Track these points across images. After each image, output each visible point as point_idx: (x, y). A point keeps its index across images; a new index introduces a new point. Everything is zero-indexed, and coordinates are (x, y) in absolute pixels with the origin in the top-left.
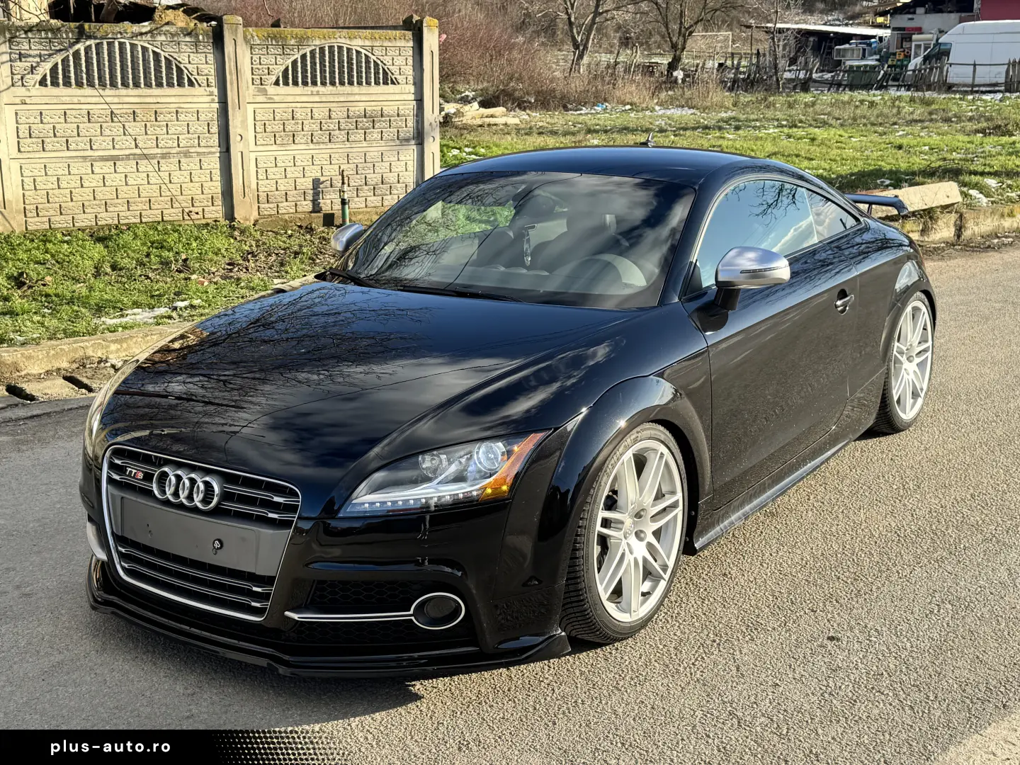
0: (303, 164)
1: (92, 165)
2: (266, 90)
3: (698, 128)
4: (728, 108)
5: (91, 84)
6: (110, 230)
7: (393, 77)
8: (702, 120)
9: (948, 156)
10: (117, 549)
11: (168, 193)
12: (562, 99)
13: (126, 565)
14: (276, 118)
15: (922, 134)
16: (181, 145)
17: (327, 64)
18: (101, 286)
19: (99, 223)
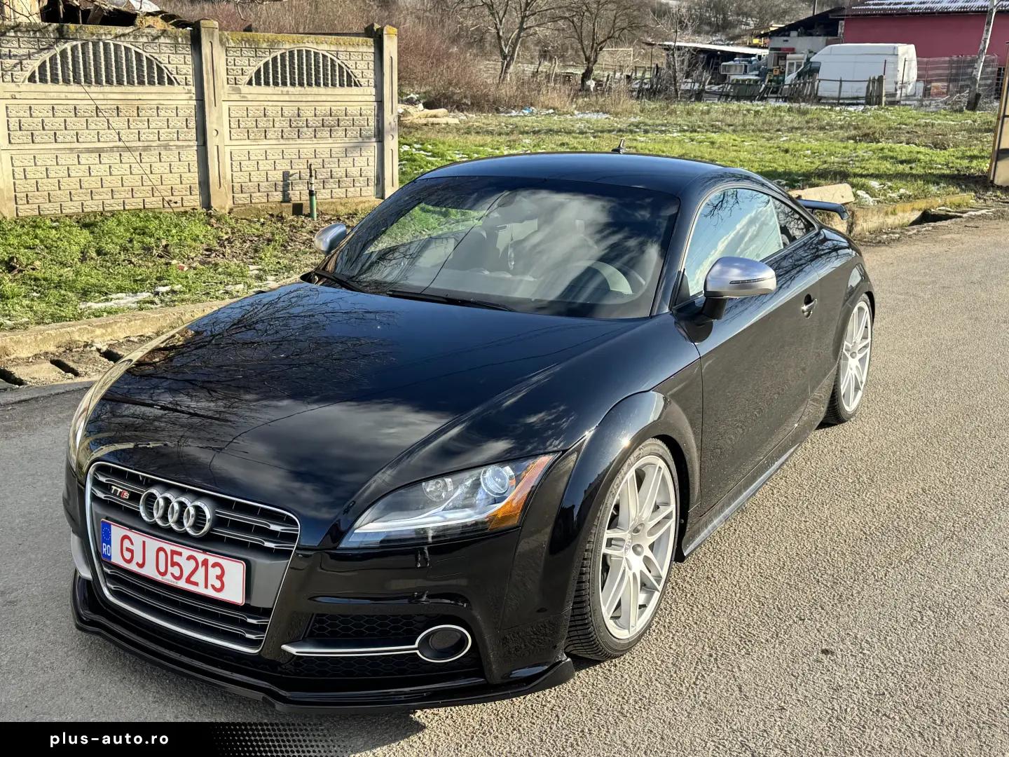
0: (273, 157)
1: (78, 156)
2: (239, 89)
3: (613, 131)
4: (637, 114)
5: (77, 81)
6: (95, 217)
7: (356, 80)
8: (616, 124)
9: (829, 159)
10: (102, 569)
11: (150, 183)
12: (494, 103)
13: (112, 587)
14: (250, 115)
15: (803, 140)
16: (161, 139)
17: (296, 66)
18: (87, 270)
19: (85, 210)
